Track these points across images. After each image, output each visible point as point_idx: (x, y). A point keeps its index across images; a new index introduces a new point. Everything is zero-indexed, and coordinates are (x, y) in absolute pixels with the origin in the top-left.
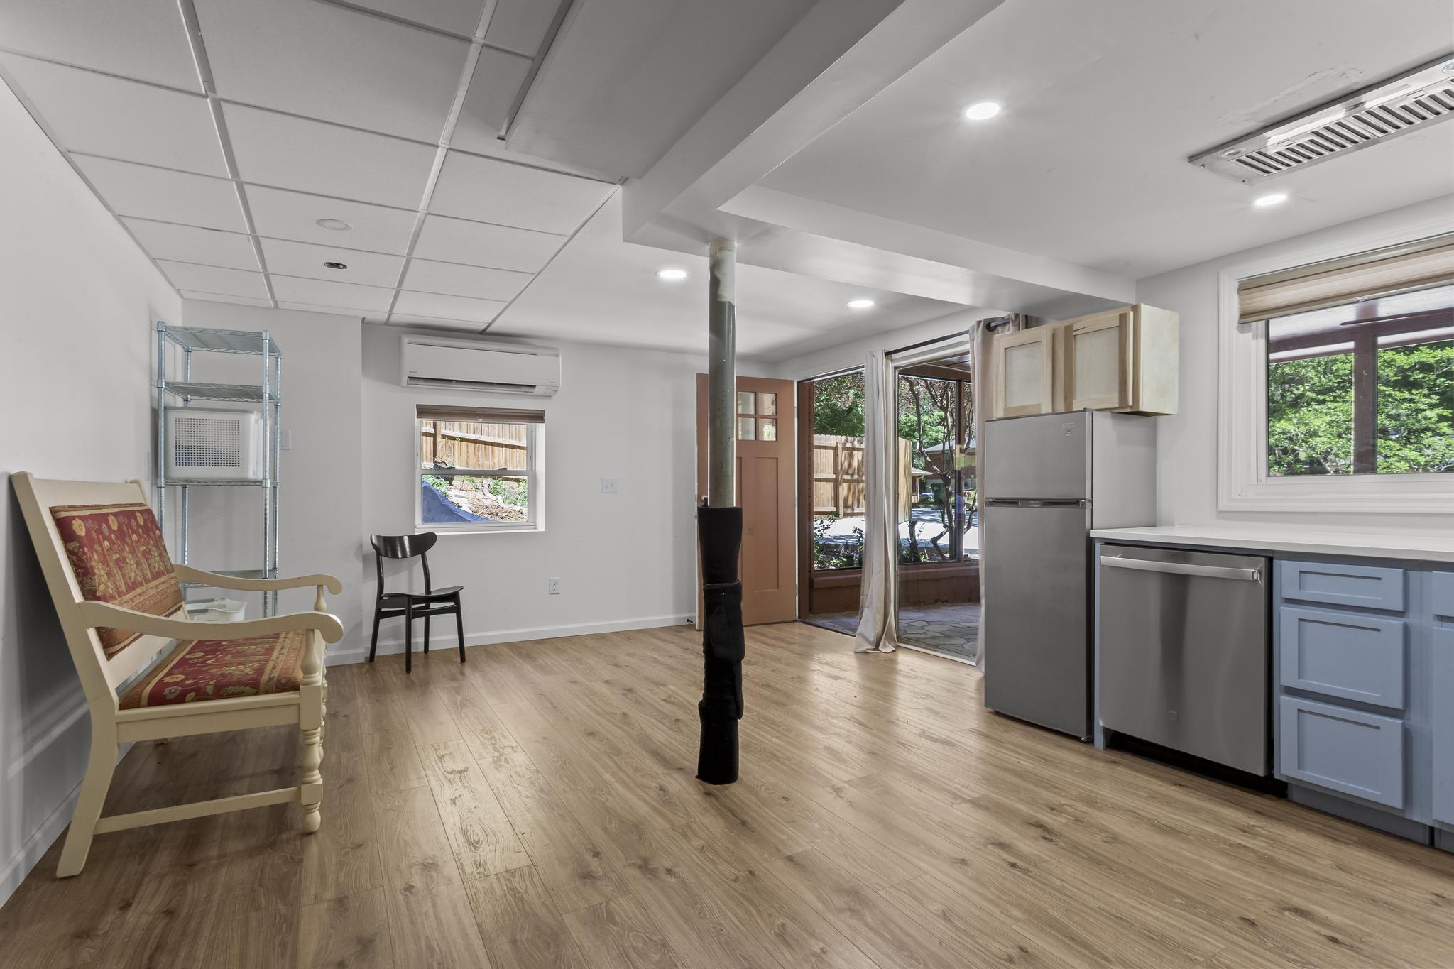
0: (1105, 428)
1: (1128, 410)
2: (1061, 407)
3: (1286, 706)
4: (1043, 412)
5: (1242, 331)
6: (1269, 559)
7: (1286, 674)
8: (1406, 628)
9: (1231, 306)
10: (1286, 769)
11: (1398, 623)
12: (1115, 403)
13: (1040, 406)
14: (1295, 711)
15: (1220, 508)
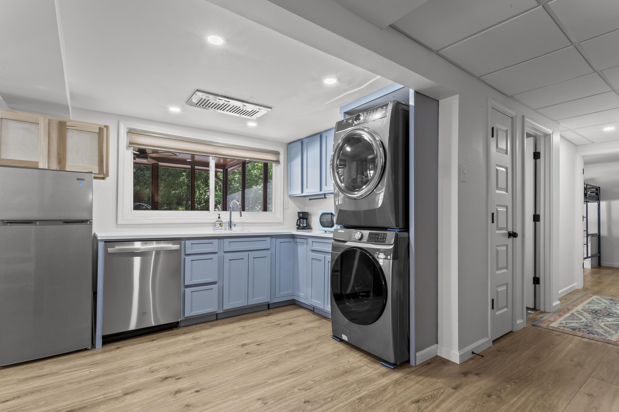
2: (55, 167)
3: (187, 292)
5: (128, 149)
7: (187, 281)
8: (218, 257)
11: (216, 256)
13: (38, 162)
14: (190, 292)
15: (119, 223)
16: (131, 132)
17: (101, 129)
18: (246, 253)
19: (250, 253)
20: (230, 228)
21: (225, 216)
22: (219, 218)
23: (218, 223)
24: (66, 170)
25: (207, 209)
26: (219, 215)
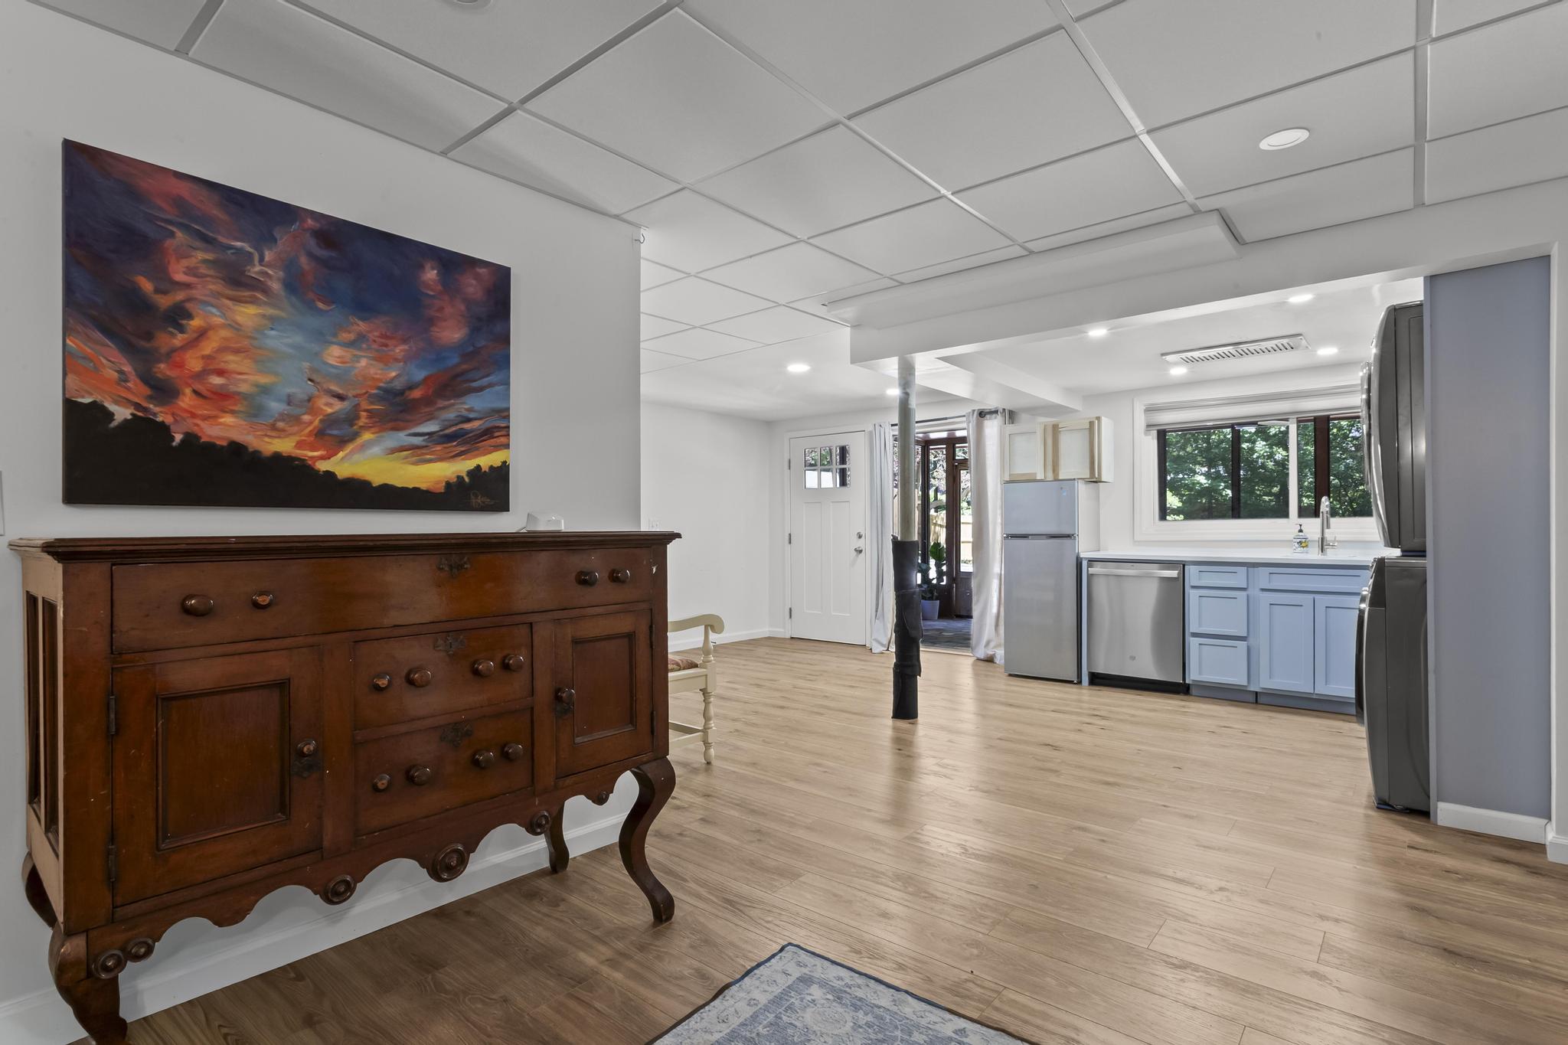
0: (1083, 490)
1: (1095, 480)
2: (1050, 476)
3: (1193, 643)
4: (1038, 478)
5: (1146, 434)
6: (1182, 565)
7: (1193, 626)
8: (1248, 596)
9: (1141, 420)
10: (1193, 676)
11: (1244, 594)
12: (1087, 476)
13: (1036, 474)
14: (1197, 644)
15: (1136, 539)
16: (1150, 410)
17: (1091, 424)
18: (1311, 596)
19: (1317, 597)
20: (1322, 552)
21: (1312, 526)
22: (1301, 531)
23: (1295, 540)
24: (1060, 478)
25: (1285, 514)
26: (1301, 525)
